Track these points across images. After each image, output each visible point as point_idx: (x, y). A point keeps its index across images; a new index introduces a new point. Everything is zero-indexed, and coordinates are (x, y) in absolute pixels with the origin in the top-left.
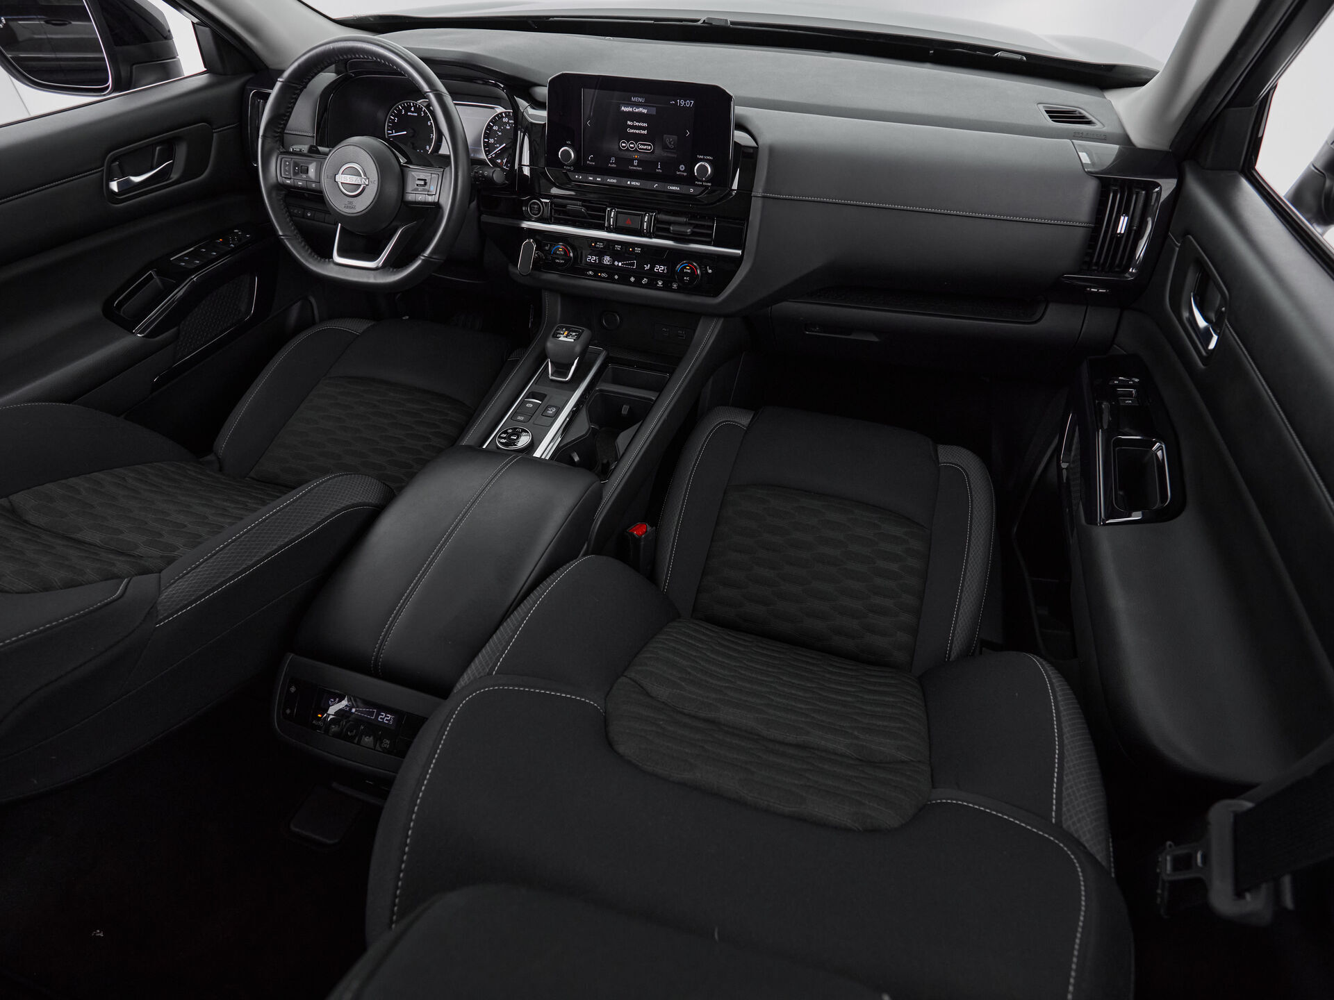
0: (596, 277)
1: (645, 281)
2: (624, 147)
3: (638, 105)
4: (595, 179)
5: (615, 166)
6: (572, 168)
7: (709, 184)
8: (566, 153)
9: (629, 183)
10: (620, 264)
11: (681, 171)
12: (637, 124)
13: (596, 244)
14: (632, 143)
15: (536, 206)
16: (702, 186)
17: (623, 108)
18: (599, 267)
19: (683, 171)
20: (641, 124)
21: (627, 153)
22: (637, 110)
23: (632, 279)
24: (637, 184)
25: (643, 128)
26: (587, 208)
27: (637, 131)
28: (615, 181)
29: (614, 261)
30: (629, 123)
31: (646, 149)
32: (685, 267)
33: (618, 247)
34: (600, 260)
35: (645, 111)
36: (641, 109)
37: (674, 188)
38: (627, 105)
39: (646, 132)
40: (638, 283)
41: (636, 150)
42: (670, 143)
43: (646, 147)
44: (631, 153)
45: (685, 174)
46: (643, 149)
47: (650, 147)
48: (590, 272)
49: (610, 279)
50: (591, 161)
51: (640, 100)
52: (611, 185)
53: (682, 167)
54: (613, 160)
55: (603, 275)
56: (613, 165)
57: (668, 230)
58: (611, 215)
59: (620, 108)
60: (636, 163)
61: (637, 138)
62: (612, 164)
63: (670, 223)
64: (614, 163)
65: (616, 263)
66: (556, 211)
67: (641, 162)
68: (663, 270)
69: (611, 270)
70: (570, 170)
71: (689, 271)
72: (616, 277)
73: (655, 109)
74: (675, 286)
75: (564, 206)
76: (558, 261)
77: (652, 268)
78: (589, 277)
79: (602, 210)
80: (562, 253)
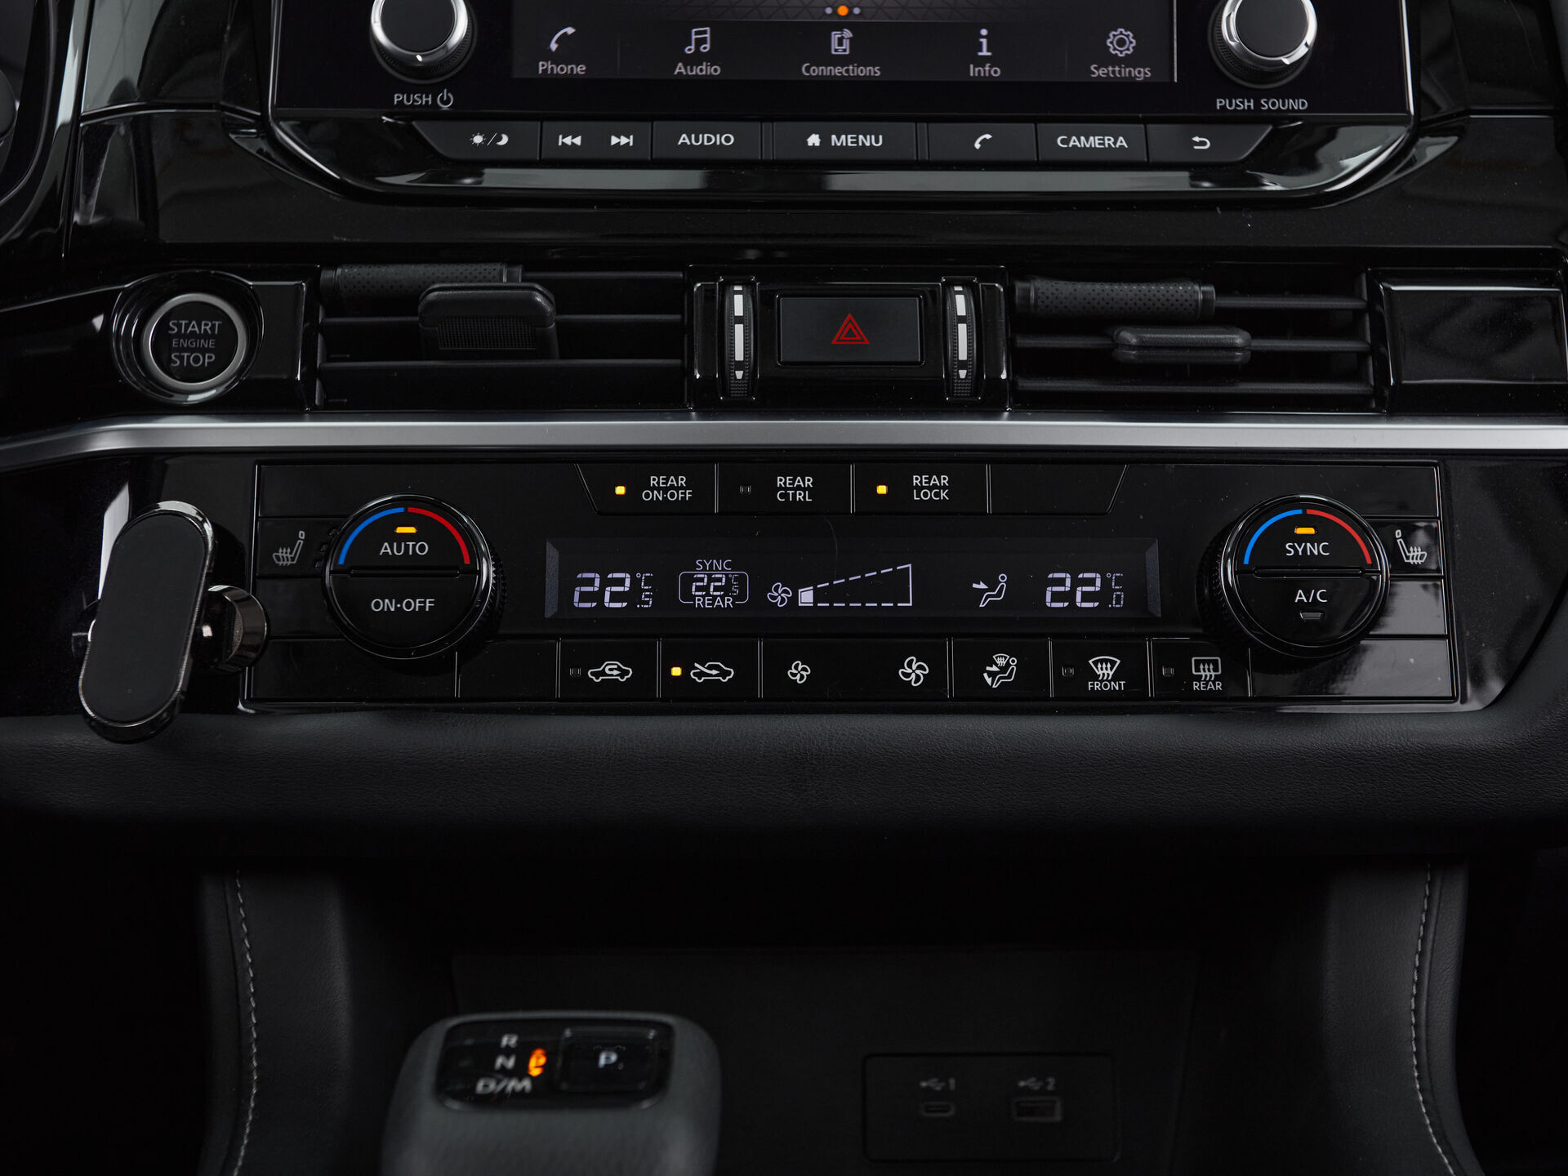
1: (1000, 668)
5: (714, 71)
6: (446, 101)
7: (1298, 104)
9: (811, 141)
10: (806, 597)
13: (637, 485)
15: (206, 326)
16: (1255, 118)
19: (1129, 61)
23: (914, 671)
24: (867, 141)
26: (563, 297)
28: (724, 139)
29: (762, 587)
32: (1284, 531)
33: (796, 488)
34: (664, 588)
37: (1094, 142)
40: (958, 691)
45: (1142, 74)
50: (556, 58)
52: (709, 162)
53: (1121, 41)
54: (701, 38)
55: (707, 671)
56: (706, 67)
60: (840, 43)
62: (697, 59)
63: (1103, 321)
64: (710, 58)
65: (779, 595)
66: (342, 343)
67: (868, 38)
68: (1103, 596)
70: (431, 114)
71: (1316, 550)
72: (799, 672)
74: (1207, 675)
75: (407, 299)
76: (388, 605)
77: (1028, 589)
78: (610, 699)
79: (674, 297)
80: (421, 549)
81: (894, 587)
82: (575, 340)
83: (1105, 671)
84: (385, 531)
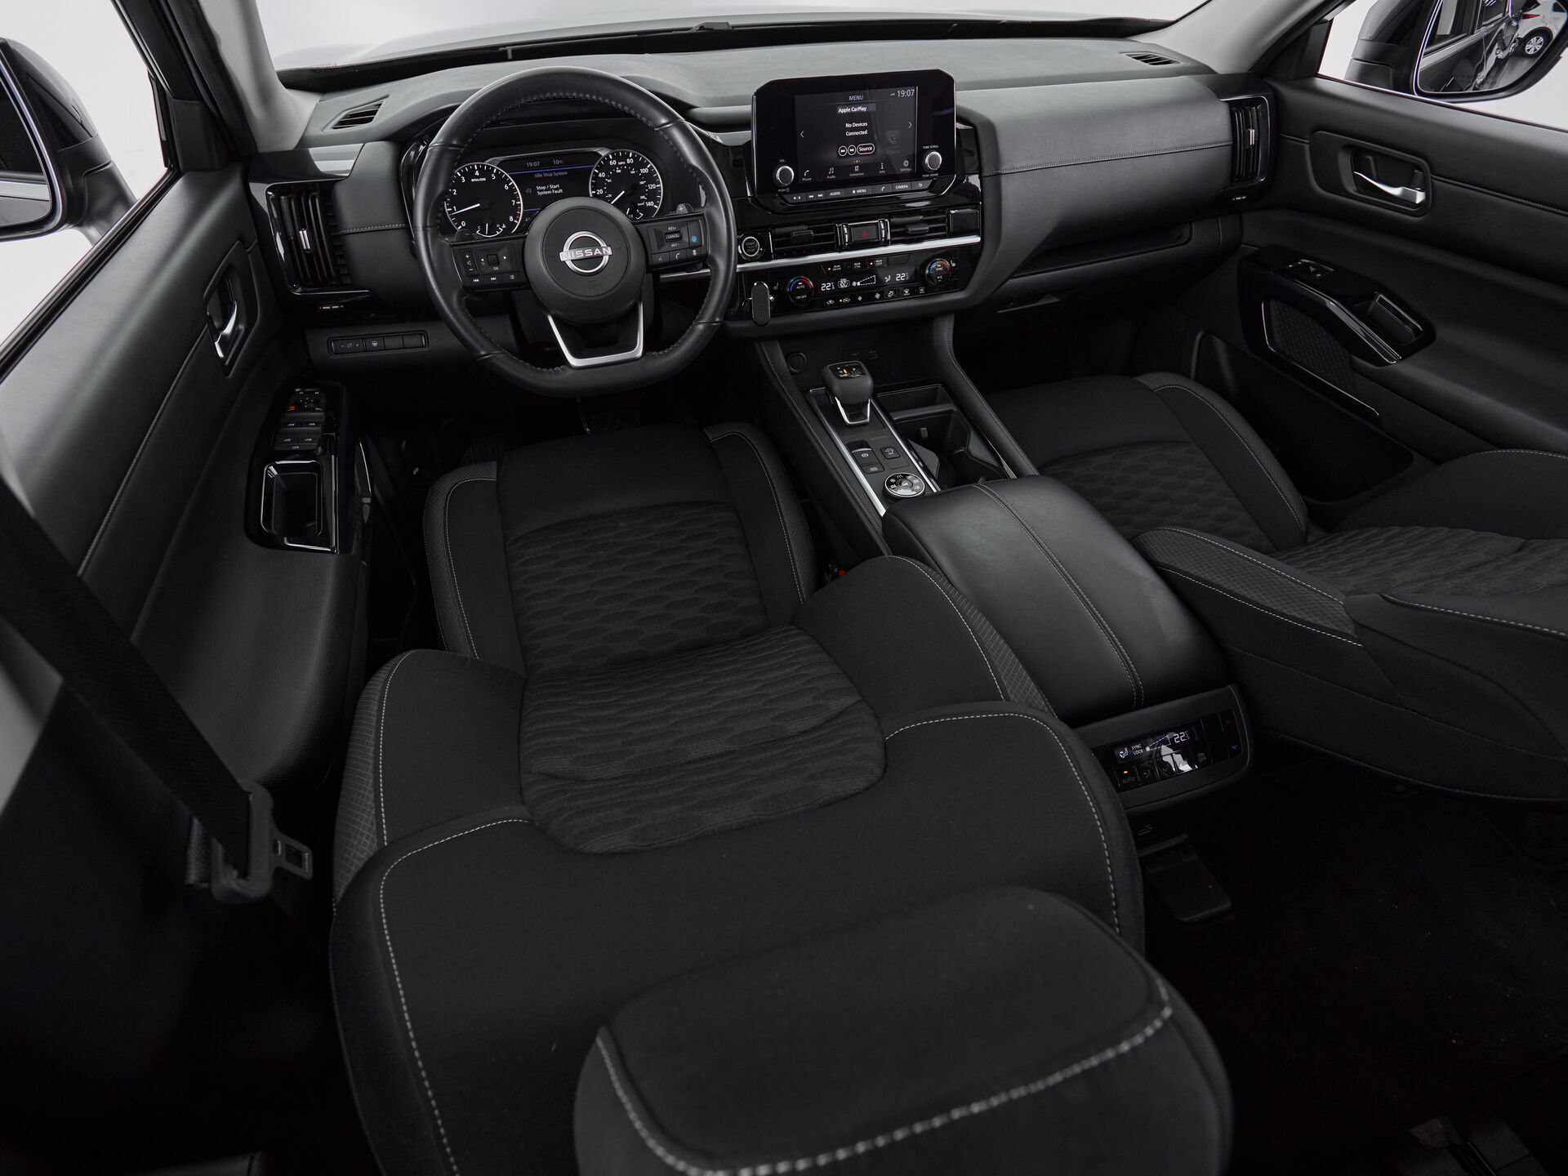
0: (838, 306)
1: (891, 294)
2: (843, 153)
3: (857, 103)
4: (816, 196)
5: (836, 177)
6: (792, 190)
7: (937, 174)
8: (785, 173)
9: (854, 192)
10: (859, 284)
11: (905, 167)
12: (856, 125)
13: (832, 268)
14: (851, 148)
15: (751, 243)
17: (840, 110)
18: (837, 293)
19: (907, 167)
20: (860, 125)
21: (847, 160)
22: (855, 110)
23: (878, 296)
24: (864, 191)
25: (863, 129)
26: (814, 231)
27: (857, 133)
28: (838, 193)
29: (851, 283)
30: (848, 125)
31: (868, 151)
33: (857, 265)
34: (836, 285)
35: (864, 109)
36: (860, 108)
37: (900, 187)
38: (844, 106)
39: (866, 132)
40: (884, 299)
41: (857, 155)
42: (892, 139)
43: (866, 149)
44: (851, 159)
45: (910, 170)
46: (864, 152)
47: (871, 148)
48: (830, 302)
49: (854, 303)
50: (806, 177)
51: (859, 98)
52: (836, 198)
53: (906, 163)
54: (832, 170)
55: (846, 300)
56: (833, 177)
57: (905, 233)
58: (844, 231)
59: (836, 110)
60: (857, 169)
61: (857, 141)
62: (831, 174)
63: (904, 226)
64: (833, 174)
65: (854, 284)
66: (777, 243)
67: (862, 167)
68: (905, 278)
69: (851, 292)
70: (785, 193)
71: (941, 269)
73: (874, 105)
74: (924, 290)
75: (788, 235)
76: (799, 297)
77: (893, 277)
78: (831, 307)
79: (833, 228)
80: (803, 287)
81: (872, 280)
82: (817, 239)
83: (907, 292)
84: (797, 284)
